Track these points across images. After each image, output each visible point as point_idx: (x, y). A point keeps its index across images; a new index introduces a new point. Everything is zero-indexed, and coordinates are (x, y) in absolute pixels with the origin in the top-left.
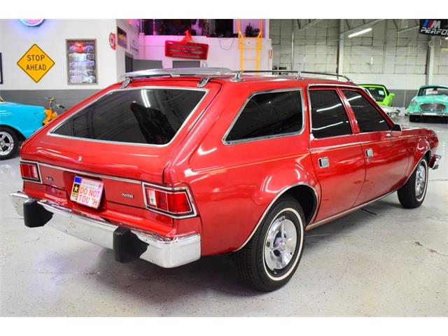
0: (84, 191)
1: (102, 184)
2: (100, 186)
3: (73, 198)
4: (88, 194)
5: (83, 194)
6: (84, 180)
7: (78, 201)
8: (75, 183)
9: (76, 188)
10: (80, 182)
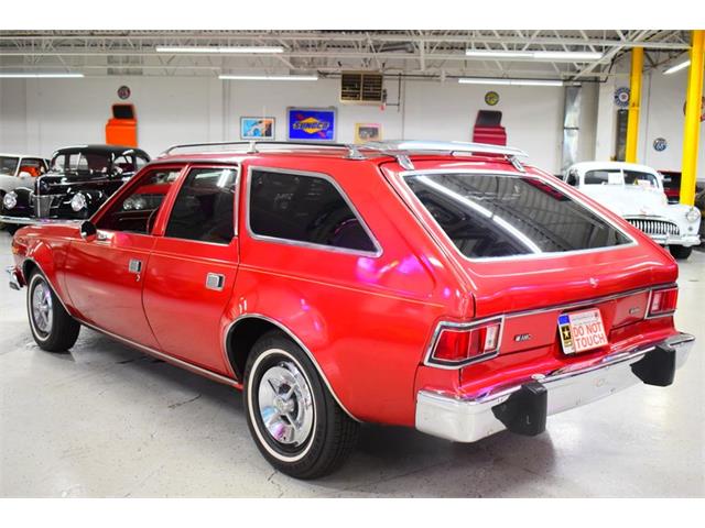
0: (579, 332)
1: (598, 311)
2: (596, 315)
3: (567, 350)
4: (585, 331)
5: (580, 337)
6: (572, 316)
7: (578, 350)
8: (560, 326)
9: (566, 333)
10: (568, 321)
